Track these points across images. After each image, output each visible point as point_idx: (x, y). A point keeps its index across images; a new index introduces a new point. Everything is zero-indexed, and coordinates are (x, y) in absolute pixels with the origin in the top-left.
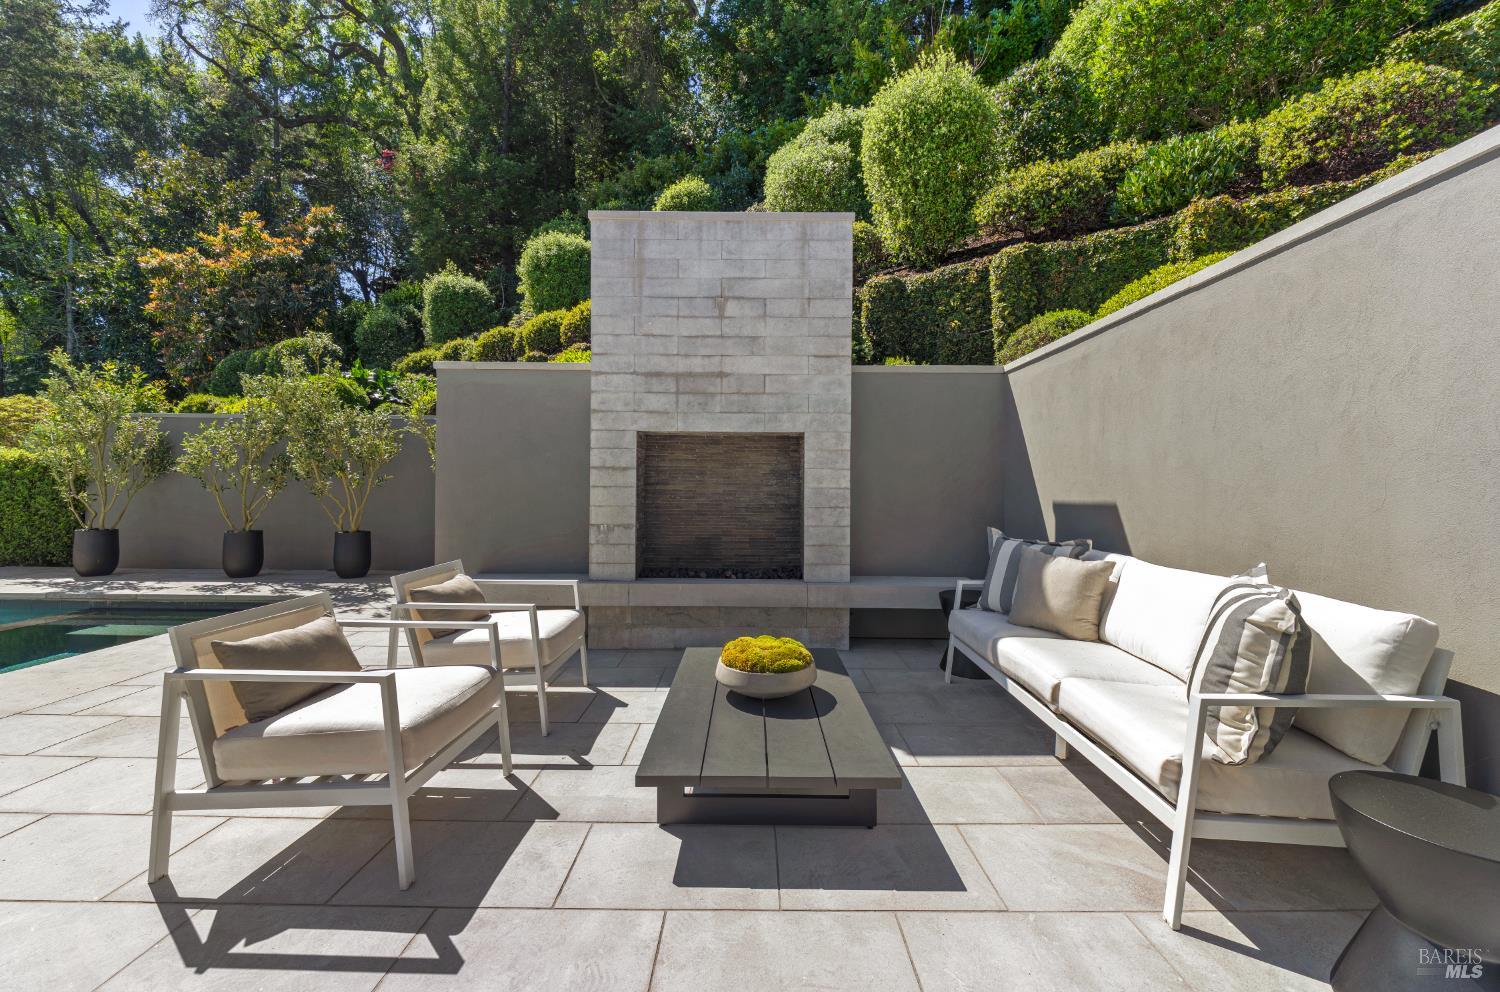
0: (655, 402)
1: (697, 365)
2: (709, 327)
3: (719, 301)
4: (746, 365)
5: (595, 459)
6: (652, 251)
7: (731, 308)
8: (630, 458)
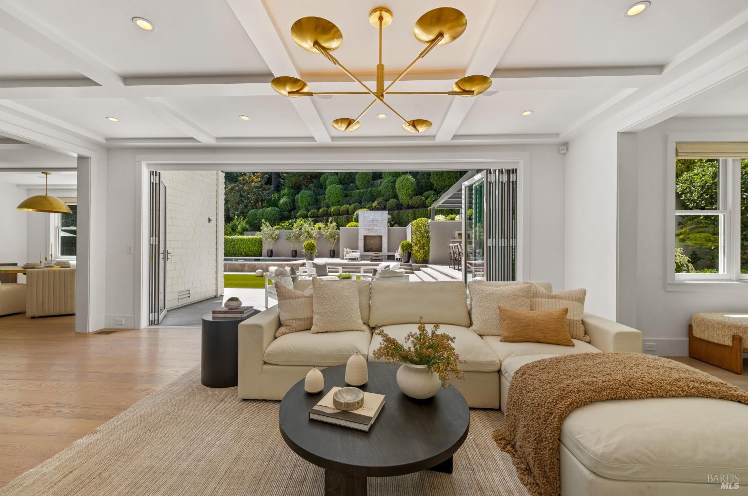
0: (366, 232)
1: (370, 228)
2: (372, 224)
3: (373, 221)
4: (376, 228)
5: (359, 238)
6: (365, 215)
7: (374, 222)
8: (363, 239)
